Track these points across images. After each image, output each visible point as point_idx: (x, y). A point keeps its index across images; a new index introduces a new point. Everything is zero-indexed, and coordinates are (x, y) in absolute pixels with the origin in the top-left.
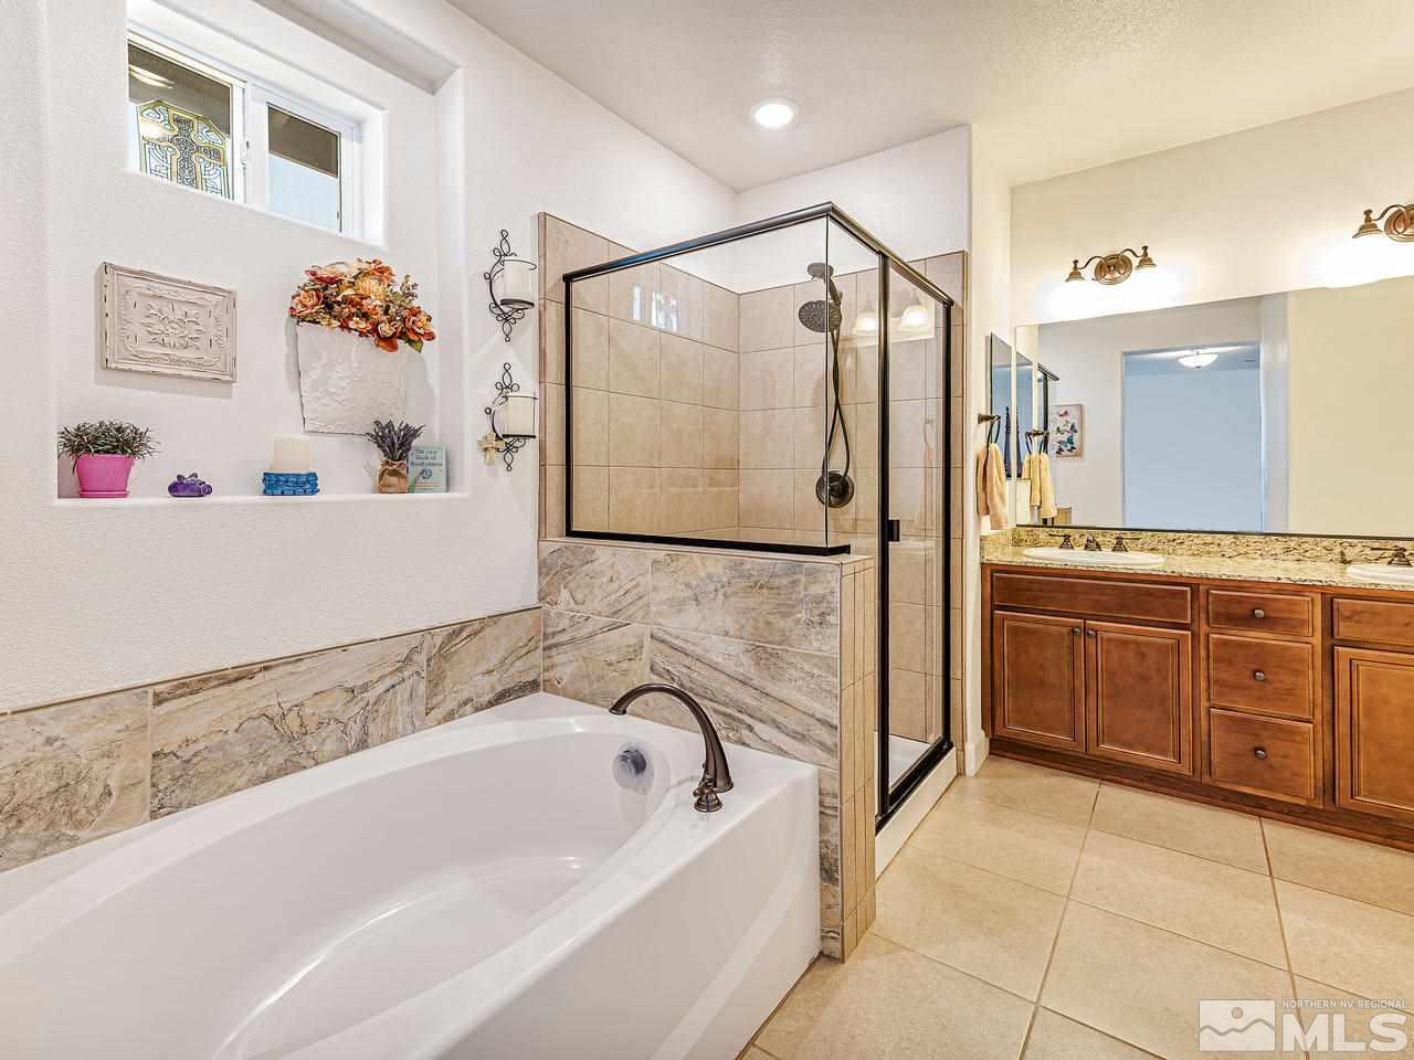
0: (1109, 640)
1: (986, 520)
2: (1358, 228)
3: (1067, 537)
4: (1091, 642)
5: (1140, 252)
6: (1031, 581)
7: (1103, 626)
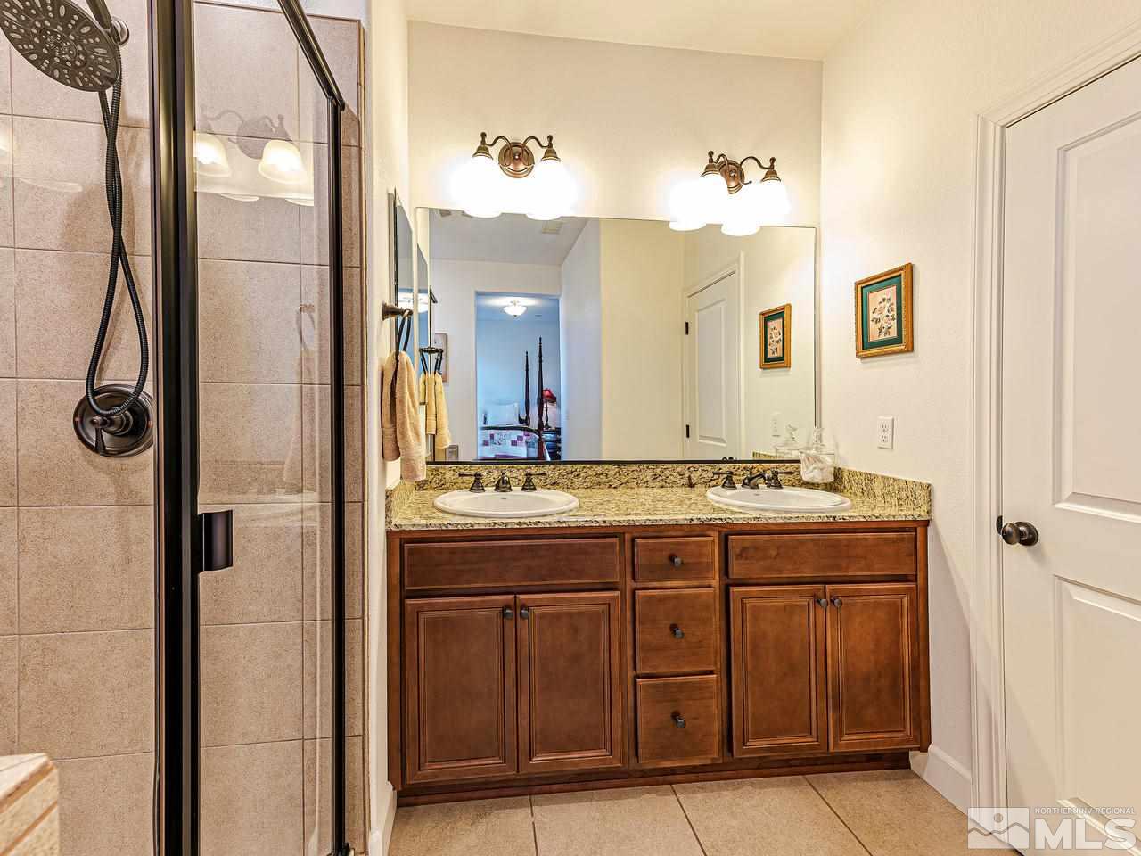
0: (542, 616)
1: (395, 467)
2: (705, 167)
3: (478, 476)
4: (522, 624)
5: (545, 143)
6: (453, 551)
7: (535, 600)
